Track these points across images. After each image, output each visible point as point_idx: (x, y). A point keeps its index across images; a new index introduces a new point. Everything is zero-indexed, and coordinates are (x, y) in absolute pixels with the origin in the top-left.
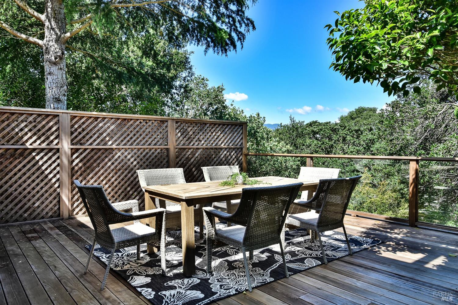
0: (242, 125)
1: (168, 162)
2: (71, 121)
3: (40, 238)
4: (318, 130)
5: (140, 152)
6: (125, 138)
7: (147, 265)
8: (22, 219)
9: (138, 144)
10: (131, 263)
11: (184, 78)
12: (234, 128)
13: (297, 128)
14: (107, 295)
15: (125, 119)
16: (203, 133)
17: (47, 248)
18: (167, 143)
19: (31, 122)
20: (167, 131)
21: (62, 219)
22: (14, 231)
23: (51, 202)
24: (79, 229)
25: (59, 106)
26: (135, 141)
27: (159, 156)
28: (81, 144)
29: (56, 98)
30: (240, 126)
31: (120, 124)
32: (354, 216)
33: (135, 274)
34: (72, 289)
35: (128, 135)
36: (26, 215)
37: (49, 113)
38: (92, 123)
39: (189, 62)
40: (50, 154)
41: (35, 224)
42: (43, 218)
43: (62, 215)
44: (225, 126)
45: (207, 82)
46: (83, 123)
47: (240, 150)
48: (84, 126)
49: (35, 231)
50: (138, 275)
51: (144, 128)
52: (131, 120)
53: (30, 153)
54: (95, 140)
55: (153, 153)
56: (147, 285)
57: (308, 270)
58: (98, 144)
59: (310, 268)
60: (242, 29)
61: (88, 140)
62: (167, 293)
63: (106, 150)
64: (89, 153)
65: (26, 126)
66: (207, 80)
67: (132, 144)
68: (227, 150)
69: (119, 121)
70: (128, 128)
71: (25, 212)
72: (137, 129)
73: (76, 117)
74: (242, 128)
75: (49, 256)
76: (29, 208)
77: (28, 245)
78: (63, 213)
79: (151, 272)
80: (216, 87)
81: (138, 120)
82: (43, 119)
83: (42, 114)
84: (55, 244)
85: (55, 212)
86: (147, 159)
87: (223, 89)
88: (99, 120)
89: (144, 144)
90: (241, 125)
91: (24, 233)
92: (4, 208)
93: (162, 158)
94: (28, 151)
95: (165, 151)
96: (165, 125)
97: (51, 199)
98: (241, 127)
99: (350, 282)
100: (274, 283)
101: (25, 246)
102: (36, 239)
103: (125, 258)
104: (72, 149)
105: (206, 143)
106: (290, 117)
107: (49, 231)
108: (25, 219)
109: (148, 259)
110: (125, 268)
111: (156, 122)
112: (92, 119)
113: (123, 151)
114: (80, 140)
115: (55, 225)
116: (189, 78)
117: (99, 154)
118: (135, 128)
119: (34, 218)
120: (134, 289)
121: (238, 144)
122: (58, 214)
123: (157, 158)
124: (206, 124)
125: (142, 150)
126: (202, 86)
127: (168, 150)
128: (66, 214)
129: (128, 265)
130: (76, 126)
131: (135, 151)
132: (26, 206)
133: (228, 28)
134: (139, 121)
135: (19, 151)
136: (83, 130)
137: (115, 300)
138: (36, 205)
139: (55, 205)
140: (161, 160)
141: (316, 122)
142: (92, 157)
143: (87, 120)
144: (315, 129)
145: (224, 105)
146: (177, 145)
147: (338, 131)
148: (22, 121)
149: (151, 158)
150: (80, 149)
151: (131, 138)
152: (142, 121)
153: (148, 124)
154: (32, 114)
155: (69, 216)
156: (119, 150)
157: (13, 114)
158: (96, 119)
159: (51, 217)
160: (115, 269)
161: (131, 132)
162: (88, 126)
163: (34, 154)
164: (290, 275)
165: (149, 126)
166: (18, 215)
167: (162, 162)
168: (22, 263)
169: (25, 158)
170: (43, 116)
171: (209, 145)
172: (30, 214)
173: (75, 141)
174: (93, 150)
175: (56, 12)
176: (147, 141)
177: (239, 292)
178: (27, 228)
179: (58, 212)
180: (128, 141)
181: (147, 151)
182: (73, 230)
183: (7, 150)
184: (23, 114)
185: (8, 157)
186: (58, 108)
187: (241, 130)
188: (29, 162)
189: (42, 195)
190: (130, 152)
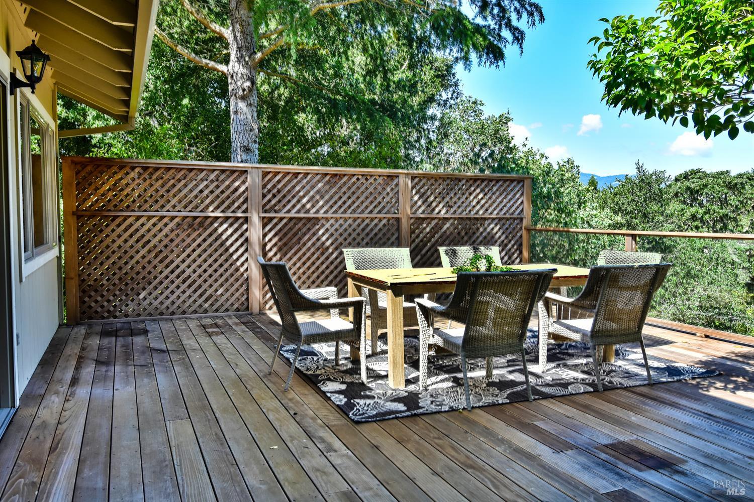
0: (523, 181)
1: (398, 238)
2: (263, 178)
3: (222, 333)
4: (700, 186)
5: (357, 223)
6: (336, 203)
7: (346, 372)
8: (202, 309)
9: (354, 211)
10: (327, 368)
11: (445, 101)
12: (508, 186)
13: (649, 184)
14: (290, 396)
15: (336, 175)
16: (455, 194)
17: (229, 345)
18: (398, 210)
19: (212, 181)
20: (397, 192)
21: (251, 314)
22: (193, 324)
23: (237, 290)
24: (272, 326)
25: (248, 157)
26: (350, 207)
27: (385, 230)
28: (276, 212)
29: (244, 146)
30: (519, 182)
31: (328, 182)
32: (701, 337)
33: (329, 380)
34: (253, 388)
35: (340, 198)
36: (206, 305)
37: (235, 169)
38: (290, 181)
39: (454, 74)
40: (236, 225)
41: (217, 317)
42: (227, 310)
43: (251, 309)
44: (493, 183)
45: (481, 108)
46: (279, 181)
47: (517, 222)
48: (279, 186)
49: (217, 326)
50: (332, 381)
51: (364, 187)
52: (345, 175)
53: (212, 224)
54: (294, 206)
55: (376, 225)
56: (340, 392)
57: (568, 397)
58: (298, 212)
59: (573, 394)
60: (522, 23)
61: (284, 206)
62: (362, 402)
63: (309, 219)
64: (286, 224)
65: (207, 186)
66: (482, 104)
67: (345, 212)
68: (496, 221)
69: (327, 178)
70: (340, 188)
71: (206, 300)
72: (353, 189)
73: (269, 172)
74: (523, 186)
75: (231, 354)
76: (211, 296)
77: (208, 340)
78: (252, 306)
79: (348, 379)
80: (497, 116)
81: (354, 175)
82: (229, 177)
83: (227, 170)
84: (239, 341)
85: (243, 304)
86: (367, 234)
87: (508, 119)
88: (300, 176)
89: (363, 212)
90: (521, 181)
91: (204, 327)
92: (181, 295)
93: (390, 233)
94: (209, 220)
95: (395, 223)
96: (396, 181)
97: (237, 285)
98: (521, 184)
99: (621, 415)
100: (508, 406)
101: (204, 341)
102: (217, 334)
103: (321, 363)
104: (264, 218)
105: (460, 210)
106: (637, 164)
107: (234, 327)
108: (206, 311)
109: (350, 366)
110: (319, 372)
111: (382, 178)
112: (290, 175)
113: (332, 221)
114: (275, 205)
115: (242, 320)
116: (452, 102)
117: (300, 225)
118: (349, 188)
119: (217, 311)
120: (323, 394)
121: (514, 211)
122: (246, 307)
123: (382, 232)
124: (460, 180)
125: (359, 221)
126: (473, 114)
127: (398, 220)
128: (255, 308)
129: (323, 371)
130: (269, 186)
131: (350, 221)
132: (208, 293)
133: (496, 24)
134: (356, 177)
135: (198, 220)
136: (279, 191)
137: (298, 402)
138: (219, 292)
139: (242, 295)
140: (388, 235)
141: (698, 171)
142: (291, 229)
143: (283, 177)
144: (693, 186)
145: (511, 145)
146: (414, 214)
147: (743, 188)
148: (202, 180)
149: (374, 232)
150: (274, 218)
151: (344, 203)
152: (360, 177)
153: (369, 182)
154: (214, 170)
155: (260, 310)
156: (327, 219)
157: (190, 170)
158: (296, 175)
159: (238, 310)
160: (305, 372)
161: (345, 193)
162: (285, 186)
163: (216, 225)
164: (535, 399)
165: (371, 184)
166: (197, 304)
167: (389, 239)
168: (200, 358)
169: (206, 229)
170: (228, 173)
171: (464, 213)
172: (212, 305)
173: (268, 207)
174: (291, 219)
175: (244, 23)
176: (367, 207)
177: (452, 410)
178: (208, 321)
179: (246, 304)
180: (340, 207)
181: (367, 221)
182: (263, 327)
183: (185, 217)
184: (202, 170)
185: (186, 227)
186: (247, 161)
187: (520, 188)
188: (210, 235)
189: (227, 280)
190: (343, 223)
